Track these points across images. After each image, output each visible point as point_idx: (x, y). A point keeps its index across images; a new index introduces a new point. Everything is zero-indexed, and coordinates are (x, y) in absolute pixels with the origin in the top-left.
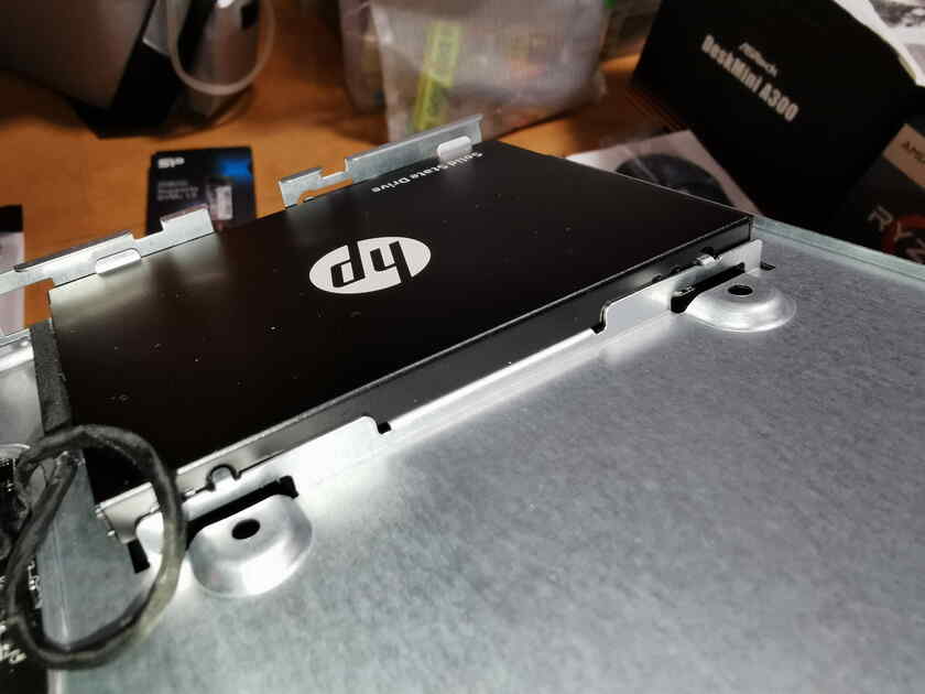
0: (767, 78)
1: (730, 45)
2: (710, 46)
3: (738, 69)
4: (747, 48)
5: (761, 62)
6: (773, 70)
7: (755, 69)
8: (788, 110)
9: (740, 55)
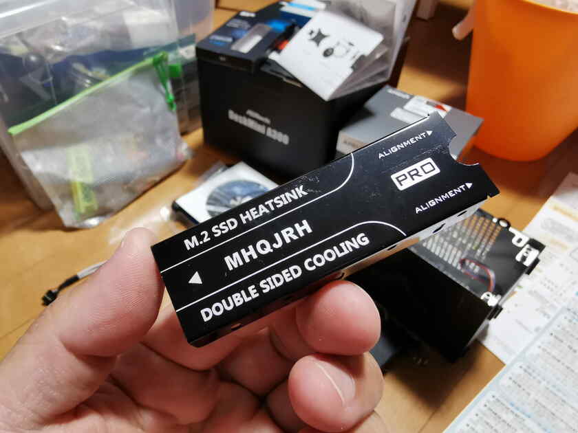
0: (267, 126)
1: (242, 113)
2: (232, 115)
3: (251, 124)
4: (250, 112)
5: (261, 118)
6: (267, 121)
7: (260, 123)
8: (284, 139)
9: (248, 117)
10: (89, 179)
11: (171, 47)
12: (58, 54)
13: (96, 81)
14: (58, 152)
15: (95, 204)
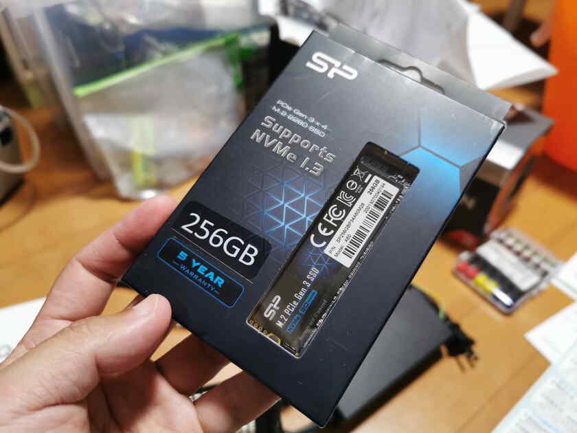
10: (151, 151)
11: (245, 31)
12: (133, 26)
13: (165, 54)
14: (123, 120)
15: (153, 176)
